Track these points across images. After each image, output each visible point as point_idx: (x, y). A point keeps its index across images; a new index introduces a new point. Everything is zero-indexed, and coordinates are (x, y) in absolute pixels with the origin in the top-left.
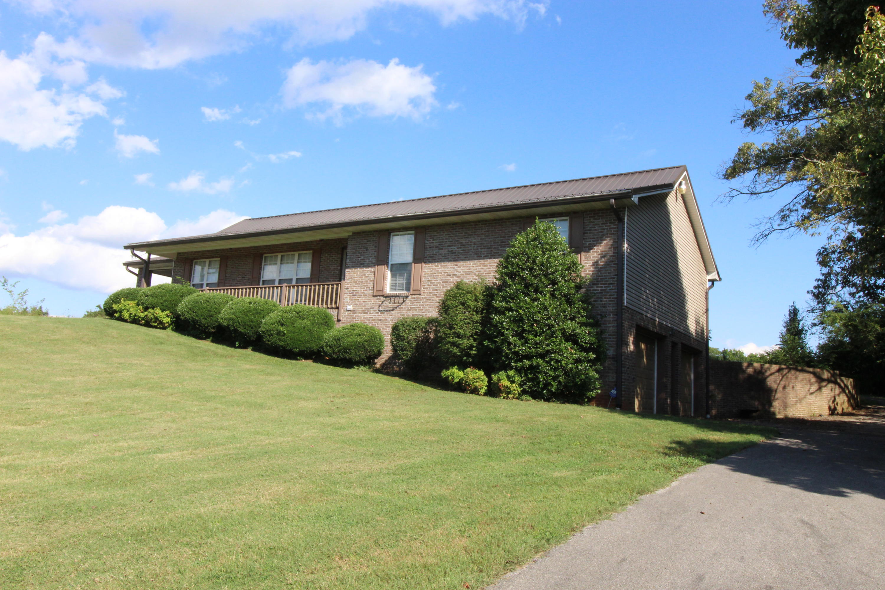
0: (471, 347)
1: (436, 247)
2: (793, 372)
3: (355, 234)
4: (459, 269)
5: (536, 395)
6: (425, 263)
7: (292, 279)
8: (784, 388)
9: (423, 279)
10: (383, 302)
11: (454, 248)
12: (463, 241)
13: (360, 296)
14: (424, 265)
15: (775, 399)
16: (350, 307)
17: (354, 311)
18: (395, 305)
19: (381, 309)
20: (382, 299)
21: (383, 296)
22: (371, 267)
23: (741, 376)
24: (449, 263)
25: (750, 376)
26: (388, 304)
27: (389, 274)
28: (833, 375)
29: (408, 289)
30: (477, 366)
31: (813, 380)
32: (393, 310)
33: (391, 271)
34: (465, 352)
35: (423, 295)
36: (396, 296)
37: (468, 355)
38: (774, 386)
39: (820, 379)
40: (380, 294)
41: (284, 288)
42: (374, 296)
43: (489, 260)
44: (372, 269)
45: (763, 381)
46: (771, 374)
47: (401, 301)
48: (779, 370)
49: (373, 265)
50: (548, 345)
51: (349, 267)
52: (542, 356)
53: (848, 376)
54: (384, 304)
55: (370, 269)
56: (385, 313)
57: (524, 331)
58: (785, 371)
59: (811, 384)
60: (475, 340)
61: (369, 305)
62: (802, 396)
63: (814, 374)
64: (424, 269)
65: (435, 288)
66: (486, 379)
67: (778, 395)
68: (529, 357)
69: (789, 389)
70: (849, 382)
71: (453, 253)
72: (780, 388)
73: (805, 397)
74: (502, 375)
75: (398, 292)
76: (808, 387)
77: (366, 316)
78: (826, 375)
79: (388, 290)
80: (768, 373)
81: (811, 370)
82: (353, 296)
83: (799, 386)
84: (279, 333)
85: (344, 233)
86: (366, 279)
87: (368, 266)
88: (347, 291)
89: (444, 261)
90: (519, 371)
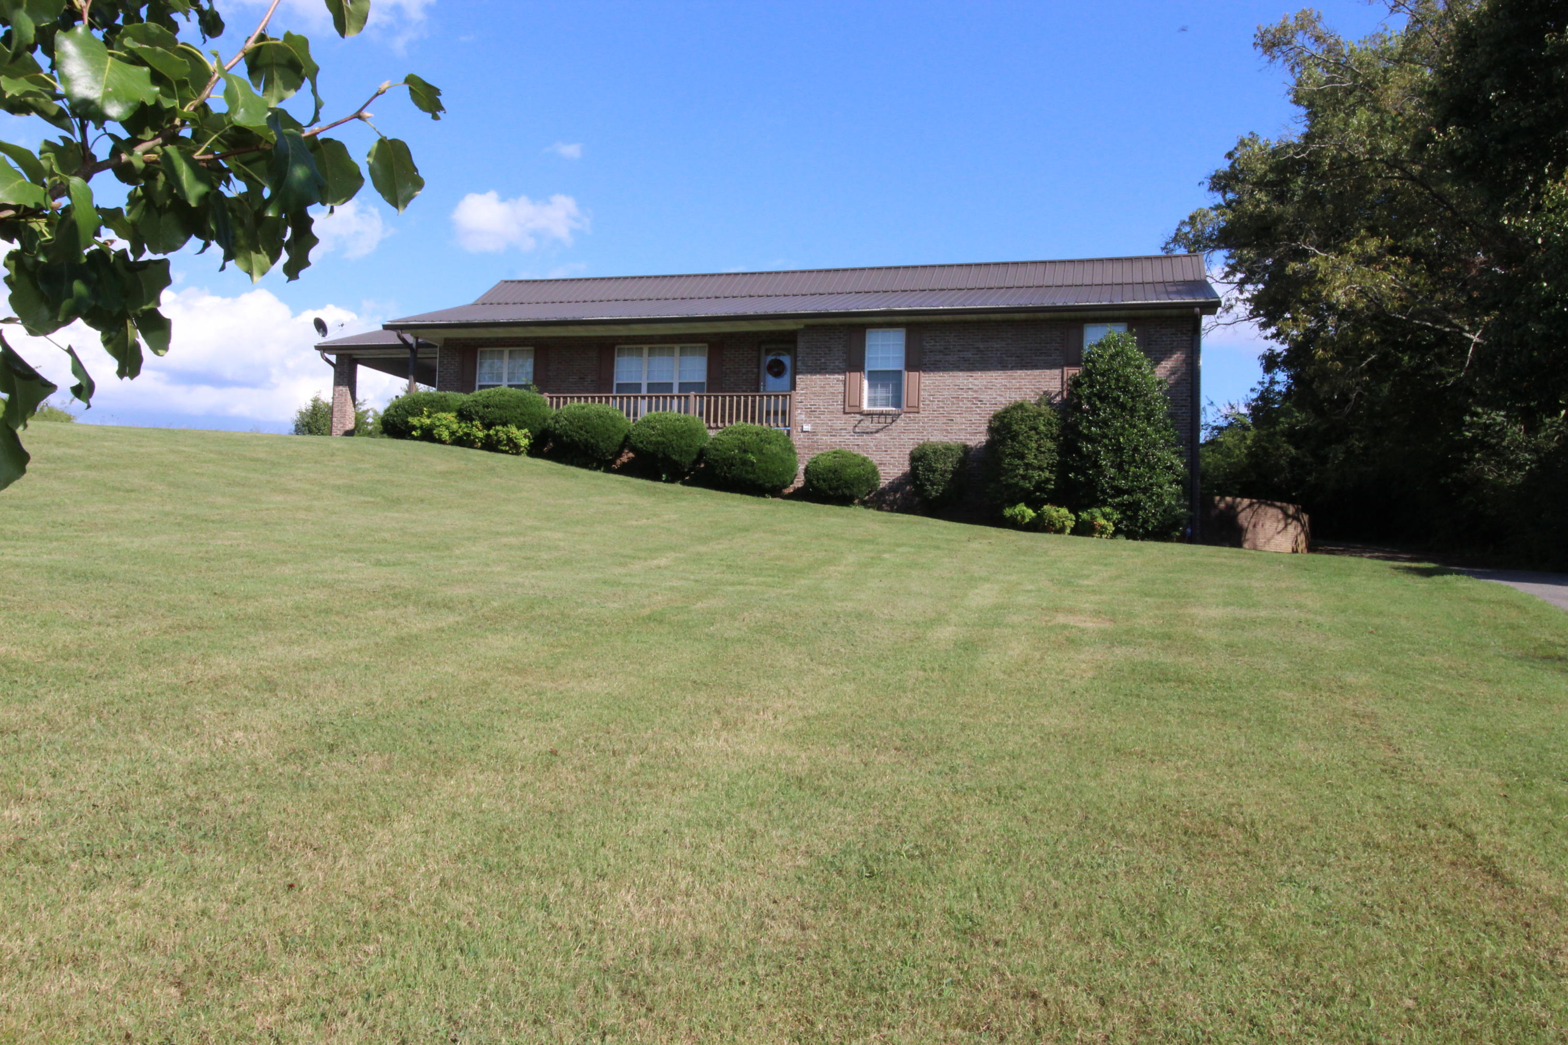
0: (1048, 480)
1: (940, 351)
2: (1263, 507)
3: (809, 328)
4: (976, 382)
5: (1131, 535)
6: (924, 371)
7: (671, 384)
8: (1254, 526)
9: (922, 393)
10: (860, 422)
11: (968, 355)
12: (981, 346)
13: (823, 413)
14: (922, 374)
15: (1246, 540)
16: (807, 427)
17: (814, 433)
18: (880, 426)
19: (857, 430)
20: (858, 417)
21: (861, 413)
22: (839, 373)
23: (1214, 513)
24: (961, 374)
25: (1221, 512)
26: (867, 424)
27: (866, 383)
28: (1297, 511)
29: (898, 404)
30: (1058, 502)
31: (1281, 516)
32: (877, 432)
33: (869, 380)
34: (1040, 486)
35: (923, 414)
36: (881, 414)
37: (1043, 490)
38: (1246, 524)
39: (1287, 516)
40: (857, 410)
41: (692, 399)
42: (845, 413)
43: (1019, 372)
44: (841, 377)
45: (1236, 515)
46: (1243, 510)
47: (889, 420)
48: (1251, 505)
49: (842, 371)
50: (1150, 478)
51: (802, 373)
52: (1145, 491)
53: (1306, 513)
54: (862, 424)
55: (836, 376)
56: (865, 436)
57: (1122, 462)
58: (1256, 506)
59: (1279, 521)
60: (1051, 472)
61: (838, 424)
62: (1269, 536)
63: (1281, 508)
64: (922, 380)
65: (941, 404)
66: (1074, 518)
67: (1249, 536)
68: (1129, 492)
69: (1259, 527)
70: (1306, 518)
71: (965, 360)
72: (1251, 527)
73: (1272, 537)
74: (1096, 512)
75: (878, 409)
76: (1275, 525)
77: (834, 439)
78: (1291, 510)
79: (865, 407)
80: (1240, 509)
81: (1278, 504)
82: (811, 412)
83: (1268, 524)
84: (745, 462)
85: (789, 325)
86: (832, 390)
87: (833, 372)
88: (800, 405)
89: (952, 370)
90: (1116, 507)
